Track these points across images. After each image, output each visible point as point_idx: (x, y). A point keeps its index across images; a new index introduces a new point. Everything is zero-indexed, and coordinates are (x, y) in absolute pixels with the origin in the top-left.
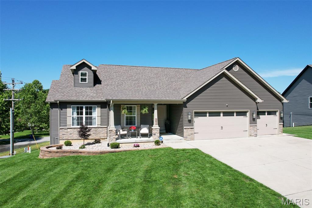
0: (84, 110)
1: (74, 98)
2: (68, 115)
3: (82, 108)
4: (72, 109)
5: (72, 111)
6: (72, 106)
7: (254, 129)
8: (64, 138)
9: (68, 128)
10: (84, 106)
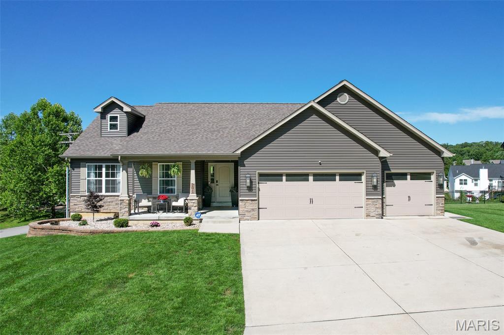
0: (104, 170)
1: (89, 154)
2: (81, 177)
3: (100, 168)
4: (87, 169)
5: (87, 171)
6: (87, 164)
7: (375, 203)
8: (77, 209)
9: (81, 196)
10: (104, 165)
